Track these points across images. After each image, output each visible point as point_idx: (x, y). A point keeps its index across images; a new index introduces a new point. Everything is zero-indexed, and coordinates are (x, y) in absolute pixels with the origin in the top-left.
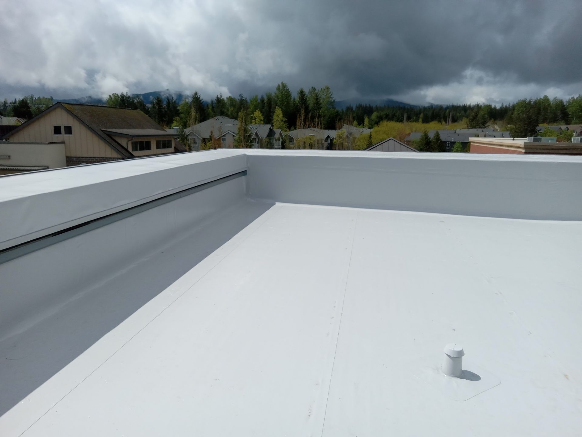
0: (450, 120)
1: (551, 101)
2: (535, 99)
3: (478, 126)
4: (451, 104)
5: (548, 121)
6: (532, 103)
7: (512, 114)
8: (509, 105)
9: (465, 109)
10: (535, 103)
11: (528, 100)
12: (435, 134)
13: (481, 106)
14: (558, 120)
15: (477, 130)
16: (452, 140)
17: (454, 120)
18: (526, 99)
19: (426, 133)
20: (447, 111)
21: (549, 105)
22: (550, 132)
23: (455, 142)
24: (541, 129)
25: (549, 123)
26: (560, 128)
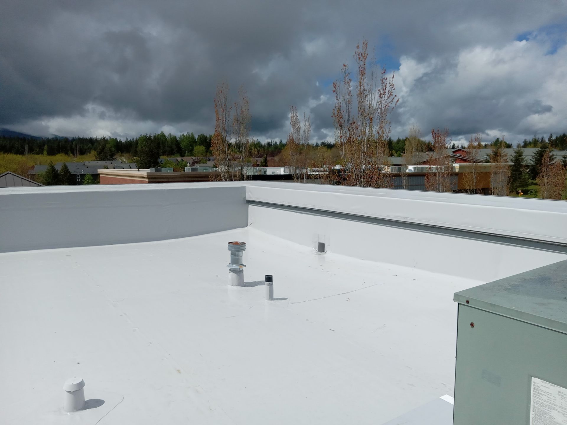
0: (77, 152)
1: (167, 137)
2: (154, 134)
3: (106, 158)
4: (77, 137)
5: (167, 154)
6: (152, 138)
7: (137, 147)
8: (133, 139)
9: (92, 142)
10: (155, 137)
11: (148, 136)
12: (63, 167)
13: (107, 140)
14: (174, 153)
15: (106, 162)
16: (81, 172)
17: (83, 152)
18: (147, 135)
19: (52, 166)
20: (74, 143)
21: (166, 140)
22: (169, 164)
23: (86, 174)
24: (162, 161)
25: (168, 156)
26: (177, 160)
